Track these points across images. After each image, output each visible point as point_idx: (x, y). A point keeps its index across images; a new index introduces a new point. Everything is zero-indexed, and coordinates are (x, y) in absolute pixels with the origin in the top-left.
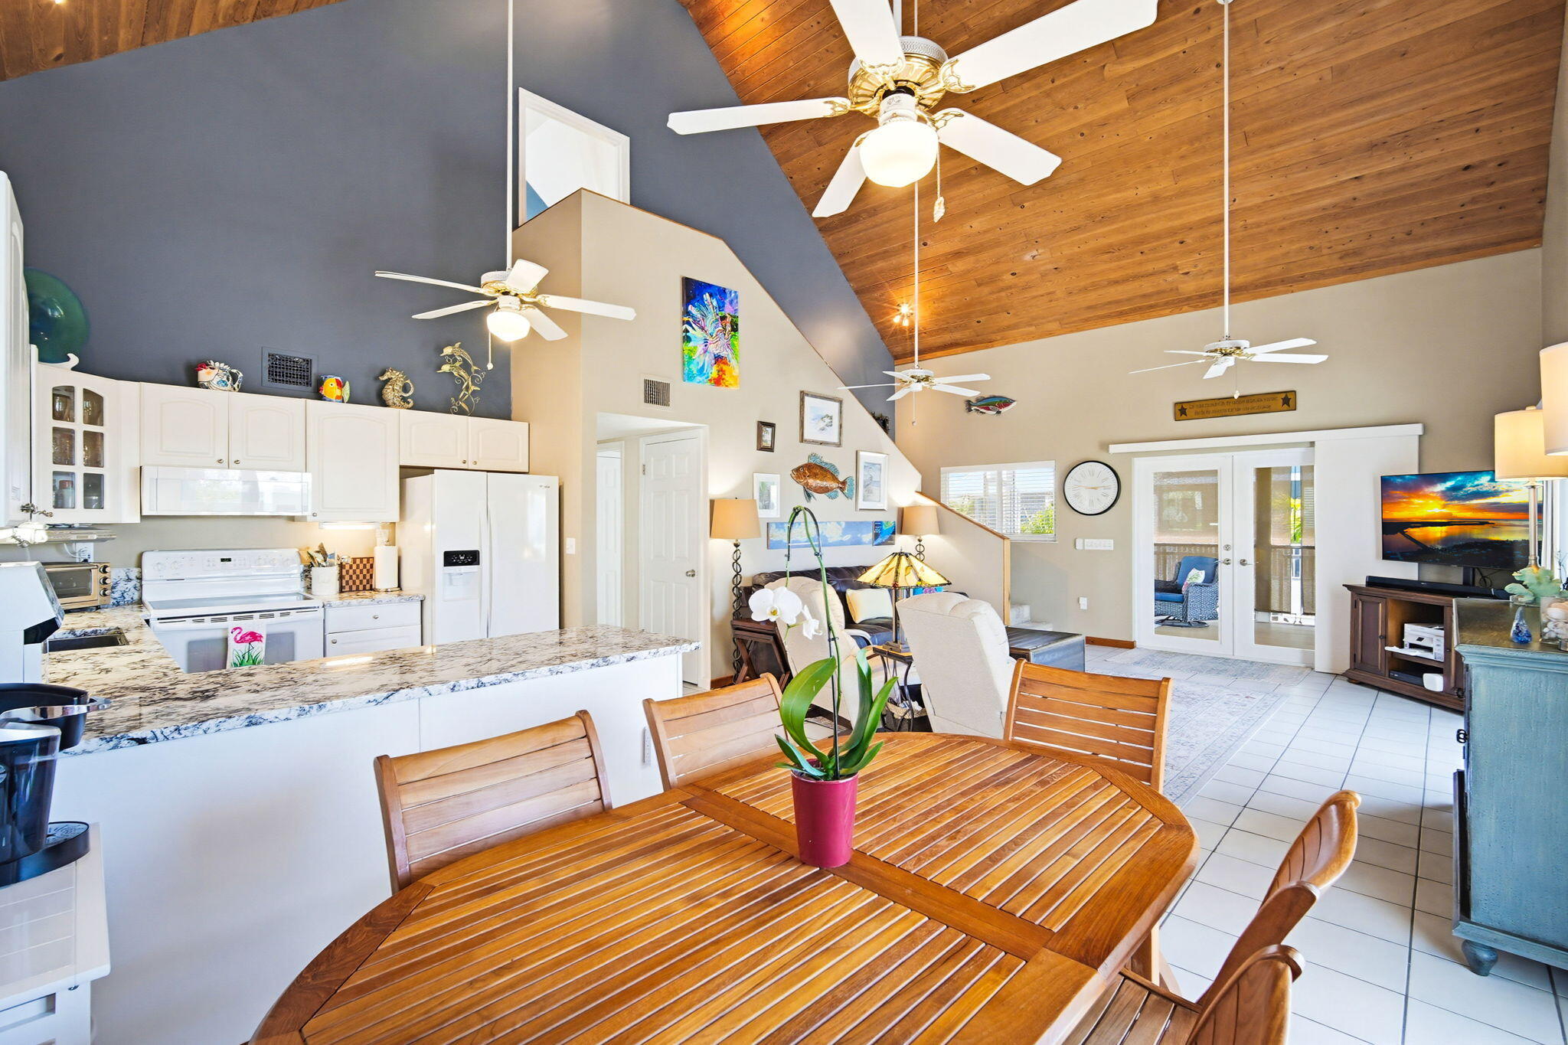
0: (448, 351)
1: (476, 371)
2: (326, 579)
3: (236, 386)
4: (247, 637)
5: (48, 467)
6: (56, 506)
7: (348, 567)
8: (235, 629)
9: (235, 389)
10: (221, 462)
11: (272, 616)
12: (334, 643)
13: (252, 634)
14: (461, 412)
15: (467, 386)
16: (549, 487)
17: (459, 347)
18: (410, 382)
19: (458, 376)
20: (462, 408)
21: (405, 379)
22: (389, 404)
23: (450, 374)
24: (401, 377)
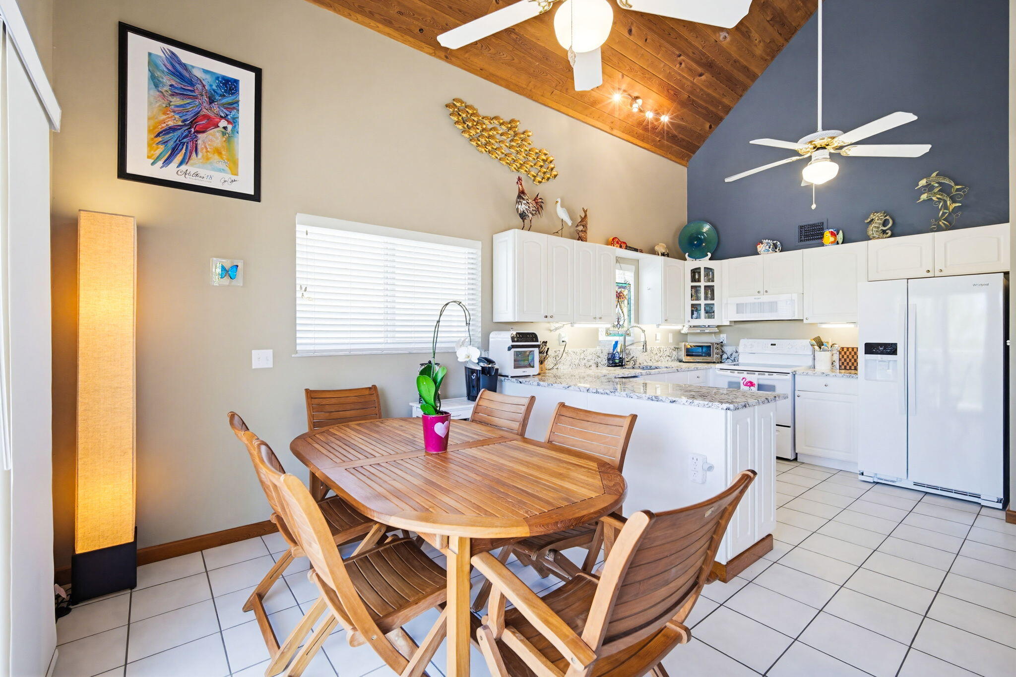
0: (923, 182)
1: (958, 190)
2: (824, 359)
3: (777, 250)
4: (749, 384)
5: (689, 302)
6: (692, 318)
7: (843, 353)
8: (743, 378)
9: (776, 252)
10: (759, 292)
11: (764, 375)
12: (798, 397)
13: (751, 382)
14: (939, 229)
15: (945, 207)
16: (988, 285)
17: (937, 175)
18: (890, 217)
19: (937, 200)
20: (942, 225)
21: (885, 216)
22: (872, 238)
23: (931, 200)
24: (881, 216)
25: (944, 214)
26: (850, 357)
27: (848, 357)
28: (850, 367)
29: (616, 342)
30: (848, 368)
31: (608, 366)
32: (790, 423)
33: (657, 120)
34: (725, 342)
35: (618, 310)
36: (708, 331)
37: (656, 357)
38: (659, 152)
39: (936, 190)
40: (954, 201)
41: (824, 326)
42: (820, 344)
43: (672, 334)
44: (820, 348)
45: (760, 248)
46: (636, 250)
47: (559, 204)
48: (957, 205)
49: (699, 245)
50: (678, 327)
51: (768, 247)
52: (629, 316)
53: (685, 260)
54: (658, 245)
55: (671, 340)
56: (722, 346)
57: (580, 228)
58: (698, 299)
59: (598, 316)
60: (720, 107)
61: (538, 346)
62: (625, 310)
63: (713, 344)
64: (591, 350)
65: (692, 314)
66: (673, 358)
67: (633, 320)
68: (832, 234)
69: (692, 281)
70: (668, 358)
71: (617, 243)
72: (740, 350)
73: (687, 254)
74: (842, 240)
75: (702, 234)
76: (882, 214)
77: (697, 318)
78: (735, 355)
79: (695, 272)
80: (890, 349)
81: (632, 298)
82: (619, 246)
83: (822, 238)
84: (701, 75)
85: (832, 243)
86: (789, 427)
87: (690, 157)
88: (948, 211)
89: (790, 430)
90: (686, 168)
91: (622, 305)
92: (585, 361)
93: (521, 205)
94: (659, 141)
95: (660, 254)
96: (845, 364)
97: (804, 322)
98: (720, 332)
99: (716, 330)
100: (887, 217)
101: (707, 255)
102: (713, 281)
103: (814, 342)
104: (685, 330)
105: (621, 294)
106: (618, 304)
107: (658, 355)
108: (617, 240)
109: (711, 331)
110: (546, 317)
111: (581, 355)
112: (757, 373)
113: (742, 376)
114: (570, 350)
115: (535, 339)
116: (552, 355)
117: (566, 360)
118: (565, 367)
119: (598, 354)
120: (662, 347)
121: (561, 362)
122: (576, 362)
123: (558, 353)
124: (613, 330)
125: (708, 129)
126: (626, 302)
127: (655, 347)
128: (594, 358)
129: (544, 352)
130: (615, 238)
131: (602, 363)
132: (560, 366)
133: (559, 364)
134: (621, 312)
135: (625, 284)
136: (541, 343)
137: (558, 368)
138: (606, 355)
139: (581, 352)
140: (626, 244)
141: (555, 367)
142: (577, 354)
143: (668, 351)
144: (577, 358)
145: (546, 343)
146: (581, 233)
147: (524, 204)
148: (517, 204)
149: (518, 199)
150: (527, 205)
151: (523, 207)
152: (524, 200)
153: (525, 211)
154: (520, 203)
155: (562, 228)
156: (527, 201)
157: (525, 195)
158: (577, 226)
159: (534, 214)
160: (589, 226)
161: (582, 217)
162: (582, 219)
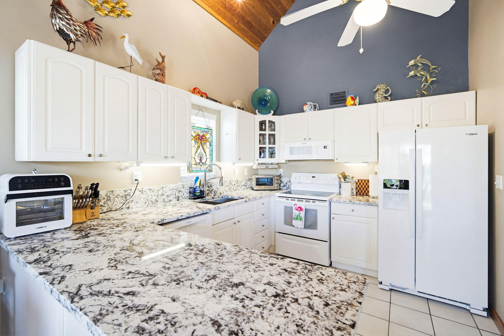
0: (412, 63)
1: (434, 69)
2: (347, 188)
3: (316, 110)
4: (299, 209)
5: (258, 146)
6: (260, 157)
7: (358, 184)
8: (294, 204)
9: (315, 111)
10: (305, 139)
11: (309, 202)
12: (333, 219)
13: (300, 208)
14: (423, 96)
16: (477, 134)
17: (421, 58)
18: (389, 87)
19: (420, 75)
20: (424, 93)
21: (386, 87)
22: (378, 101)
23: (416, 76)
24: (384, 87)
25: (425, 85)
26: (363, 186)
27: (362, 186)
28: (363, 193)
29: (196, 177)
30: (362, 194)
31: (190, 199)
32: (327, 239)
34: (282, 175)
35: (201, 150)
36: (270, 167)
37: (234, 187)
38: (237, 33)
39: (419, 69)
40: (431, 77)
41: (347, 165)
42: (345, 177)
43: (247, 169)
44: (345, 180)
45: (305, 108)
46: (216, 101)
47: (127, 39)
48: (434, 79)
49: (265, 105)
50: (251, 164)
51: (310, 107)
52: (211, 155)
53: (256, 114)
54: (235, 100)
55: (246, 173)
56: (280, 177)
57: (158, 71)
58: (264, 143)
59: (169, 155)
60: (280, 7)
62: (207, 151)
63: (274, 176)
64: (172, 186)
65: (260, 154)
66: (247, 187)
67: (214, 159)
68: (352, 98)
69: (260, 130)
70: (244, 187)
71: (199, 93)
72: (292, 181)
73: (257, 111)
74: (358, 103)
75: (267, 96)
76: (384, 85)
77: (263, 158)
78: (288, 184)
79: (262, 123)
81: (214, 141)
82: (200, 95)
83: (345, 103)
85: (352, 105)
86: (326, 242)
87: (260, 44)
88: (427, 84)
89: (327, 244)
90: (258, 53)
91: (205, 146)
92: (164, 197)
93: (56, 19)
94: (238, 23)
95: (236, 107)
96: (360, 191)
97: (335, 162)
98: (279, 167)
99: (276, 166)
101: (271, 112)
102: (274, 131)
103: (341, 176)
104: (255, 167)
105: (204, 138)
106: (201, 146)
107: (236, 185)
108: (198, 90)
109: (273, 167)
110: (90, 155)
111: (159, 191)
112: (304, 200)
113: (294, 202)
114: (145, 188)
115: (63, 183)
116: (121, 195)
117: (139, 198)
118: (138, 205)
119: (179, 189)
120: (239, 179)
121: (133, 200)
122: (154, 199)
123: (130, 192)
124: (195, 167)
125: (272, 23)
126: (208, 144)
127: (233, 179)
128: (174, 193)
129: (86, 197)
130: (196, 88)
131: (183, 197)
132: (131, 205)
133: (130, 203)
134: (203, 152)
135: (207, 129)
136: (79, 188)
137: (129, 207)
138: (187, 190)
139: (159, 188)
140: (207, 95)
141: (124, 207)
142: (154, 191)
143: (244, 181)
144: (154, 195)
145: (95, 186)
146: (157, 76)
147: (59, 18)
148: (52, 16)
149: (51, 11)
150: (65, 21)
151: (59, 23)
152: (60, 13)
153: (62, 28)
154: (53, 16)
155: (131, 66)
156: (66, 16)
157: (62, 8)
158: (154, 69)
159: (80, 36)
160: (166, 72)
161: (158, 61)
162: (159, 64)
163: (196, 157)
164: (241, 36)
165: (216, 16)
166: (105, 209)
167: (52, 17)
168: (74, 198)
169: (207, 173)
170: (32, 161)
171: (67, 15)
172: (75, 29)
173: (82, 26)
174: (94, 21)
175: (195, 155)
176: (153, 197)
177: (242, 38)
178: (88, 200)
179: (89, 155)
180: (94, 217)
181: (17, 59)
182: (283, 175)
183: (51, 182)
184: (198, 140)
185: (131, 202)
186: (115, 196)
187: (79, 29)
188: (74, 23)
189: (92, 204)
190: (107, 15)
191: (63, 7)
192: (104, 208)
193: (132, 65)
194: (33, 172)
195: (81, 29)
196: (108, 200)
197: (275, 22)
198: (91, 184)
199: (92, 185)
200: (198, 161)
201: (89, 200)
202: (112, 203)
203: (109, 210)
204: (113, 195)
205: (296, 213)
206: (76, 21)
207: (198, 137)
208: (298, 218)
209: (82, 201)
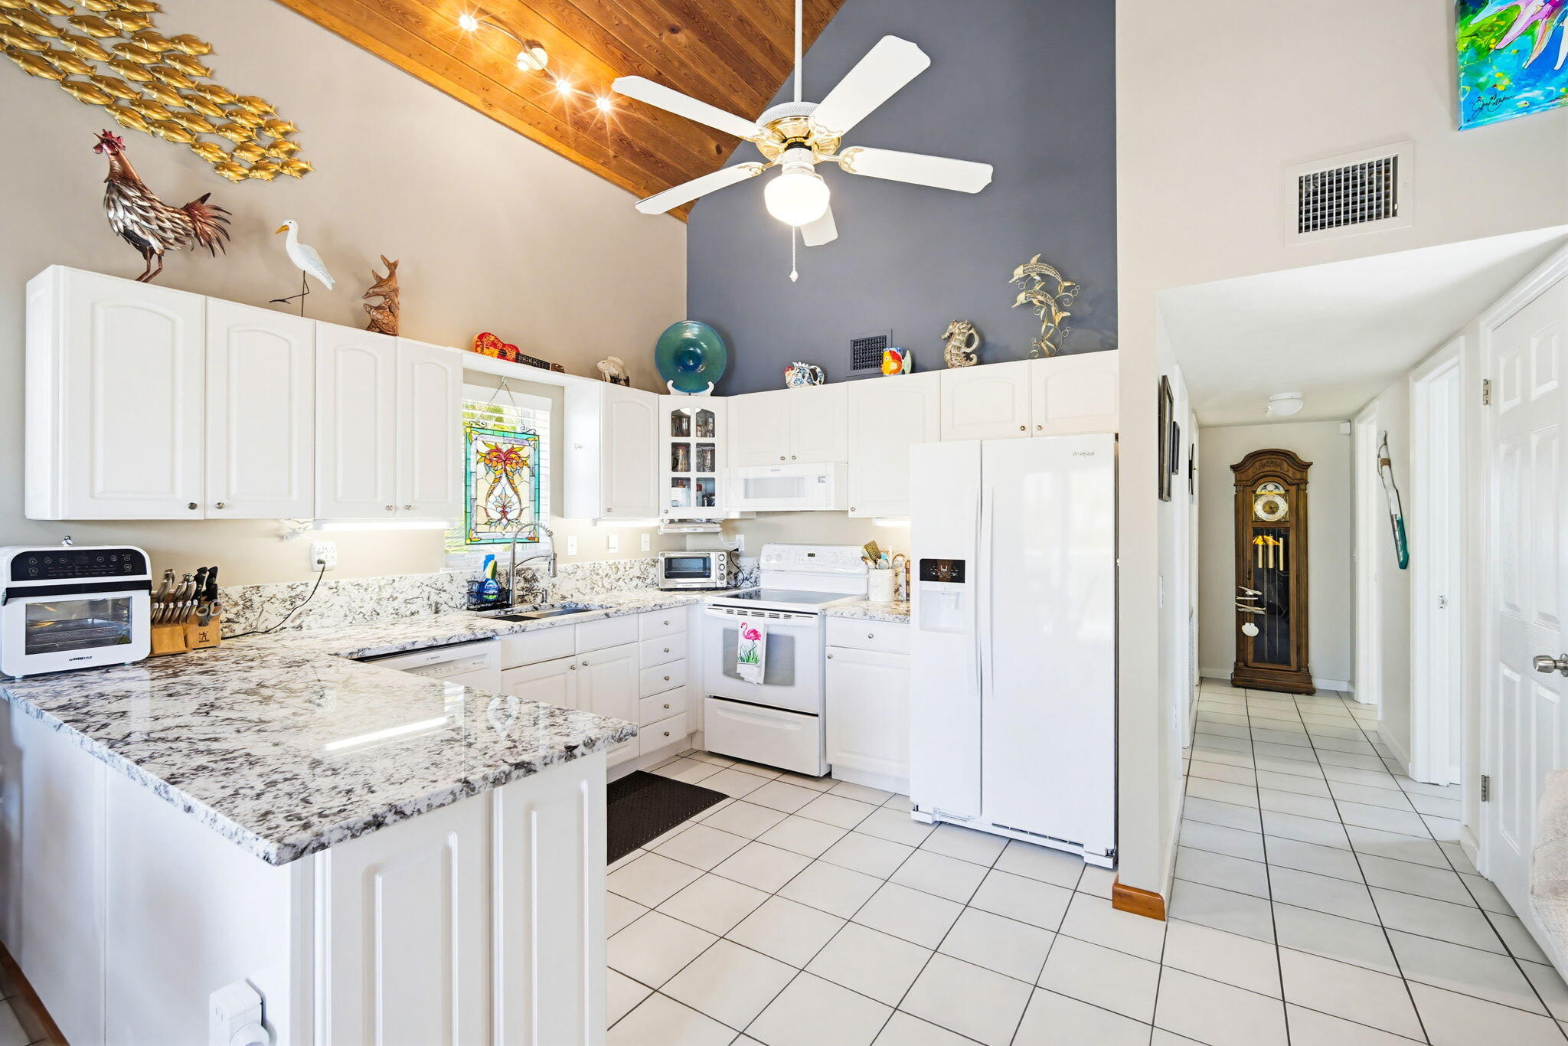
0: (1019, 272)
1: (1067, 289)
2: (877, 584)
3: (817, 382)
4: (752, 635)
5: (668, 474)
8: (744, 624)
9: (814, 384)
10: (783, 458)
11: (778, 617)
12: (829, 658)
13: (755, 632)
14: (1042, 355)
15: (1049, 315)
16: (1093, 454)
17: (1038, 261)
18: (976, 331)
19: (1038, 304)
20: (1045, 348)
21: (969, 330)
22: (949, 365)
23: (1030, 304)
24: (963, 328)
25: (1048, 328)
29: (485, 558)
31: (468, 609)
32: (818, 710)
33: (587, 103)
34: (741, 549)
35: (503, 487)
36: (705, 530)
37: (607, 581)
38: (616, 180)
39: (1037, 287)
40: (1061, 309)
41: (880, 523)
42: (877, 555)
43: (648, 535)
44: (875, 562)
45: (790, 376)
46: (543, 365)
49: (695, 366)
50: (654, 522)
51: (800, 375)
52: (535, 500)
53: (666, 393)
54: (606, 359)
55: (646, 547)
56: (736, 557)
57: (378, 301)
58: (686, 468)
59: (400, 503)
61: (146, 585)
62: (524, 490)
64: (420, 577)
66: (649, 581)
67: (545, 509)
68: (894, 355)
69: (675, 435)
70: (636, 581)
71: (494, 345)
72: (763, 566)
73: (671, 383)
74: (910, 369)
75: (697, 343)
76: (965, 325)
77: (685, 506)
78: (755, 573)
79: (679, 419)
80: (956, 571)
81: (545, 464)
82: (496, 352)
83: (879, 365)
84: (674, 30)
85: (895, 372)
86: (815, 716)
89: (818, 722)
90: (686, 225)
91: (516, 479)
92: (396, 604)
94: (615, 157)
95: (608, 378)
97: (850, 516)
98: (731, 532)
99: (722, 528)
100: (972, 331)
101: (708, 387)
102: (713, 436)
103: (866, 552)
104: (663, 528)
105: (513, 456)
106: (504, 475)
107: (612, 578)
108: (492, 338)
109: (708, 530)
110: (193, 506)
111: (383, 590)
112: (767, 613)
113: (743, 618)
114: (343, 582)
115: (128, 567)
116: (280, 596)
117: (329, 604)
118: (326, 622)
119: (439, 586)
120: (622, 561)
121: (310, 611)
122: (368, 608)
123: (303, 590)
124: (488, 531)
125: (714, 152)
126: (526, 471)
127: (603, 563)
128: (425, 595)
129: (185, 597)
130: (485, 334)
131: (452, 604)
132: (307, 621)
133: (303, 617)
134: (510, 492)
135: (524, 433)
136: (167, 576)
137: (300, 627)
138: (463, 586)
139: (382, 583)
140: (517, 350)
141: (288, 623)
142: (370, 589)
143: (636, 567)
144: (368, 597)
145: (208, 573)
146: (375, 313)
147: (124, 207)
148: (109, 203)
149: (107, 192)
150: (137, 213)
151: (123, 217)
152: (126, 197)
153: (131, 228)
154: (111, 203)
155: (303, 294)
156: (140, 203)
157: (132, 185)
158: (368, 295)
159: (171, 241)
160: (403, 301)
161: (377, 277)
162: (380, 282)
163: (490, 505)
164: (630, 188)
165: (551, 146)
166: (238, 629)
167: (108, 207)
168: (155, 599)
169: (517, 545)
170: (60, 519)
171: (142, 200)
172: (161, 228)
173: (178, 218)
174: (209, 202)
175: (487, 500)
176: (365, 604)
177: (633, 193)
178: (189, 603)
179: (192, 504)
180: (207, 644)
181: (31, 299)
182: (743, 550)
183: (103, 563)
184: (495, 464)
185: (308, 615)
186: (263, 599)
187: (171, 227)
188: (159, 214)
189: (200, 615)
190: (246, 176)
191: (134, 182)
192: (235, 626)
193: (306, 291)
194: (64, 542)
195: (175, 225)
196: (245, 607)
197: (723, 149)
198: (198, 570)
199: (202, 571)
200: (496, 516)
201: (192, 603)
202: (257, 614)
203: (249, 630)
204: (260, 596)
205: (744, 644)
206: (161, 210)
207: (495, 454)
208: (750, 658)
209: (176, 606)
